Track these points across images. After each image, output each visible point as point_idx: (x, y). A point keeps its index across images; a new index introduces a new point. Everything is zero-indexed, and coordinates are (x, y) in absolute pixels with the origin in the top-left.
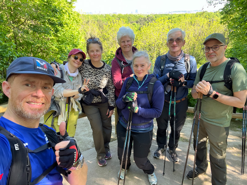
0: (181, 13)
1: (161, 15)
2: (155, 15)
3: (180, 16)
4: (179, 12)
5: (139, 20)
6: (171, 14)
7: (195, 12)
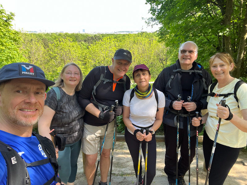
0: (125, 33)
1: (107, 34)
2: (102, 35)
3: (124, 35)
4: (123, 32)
5: (87, 39)
6: (116, 34)
7: (137, 33)
